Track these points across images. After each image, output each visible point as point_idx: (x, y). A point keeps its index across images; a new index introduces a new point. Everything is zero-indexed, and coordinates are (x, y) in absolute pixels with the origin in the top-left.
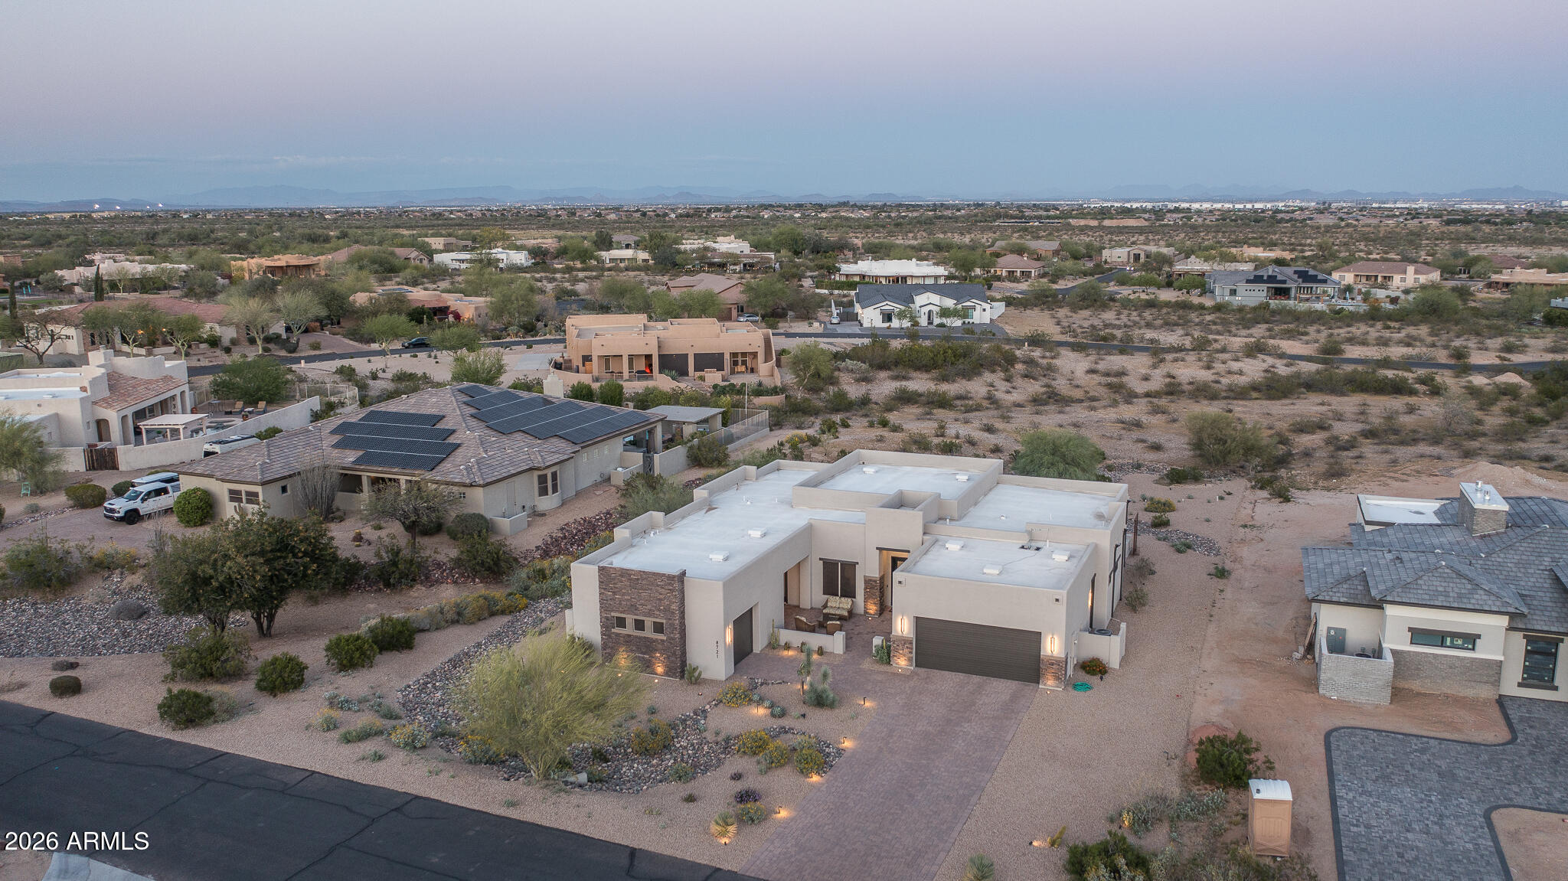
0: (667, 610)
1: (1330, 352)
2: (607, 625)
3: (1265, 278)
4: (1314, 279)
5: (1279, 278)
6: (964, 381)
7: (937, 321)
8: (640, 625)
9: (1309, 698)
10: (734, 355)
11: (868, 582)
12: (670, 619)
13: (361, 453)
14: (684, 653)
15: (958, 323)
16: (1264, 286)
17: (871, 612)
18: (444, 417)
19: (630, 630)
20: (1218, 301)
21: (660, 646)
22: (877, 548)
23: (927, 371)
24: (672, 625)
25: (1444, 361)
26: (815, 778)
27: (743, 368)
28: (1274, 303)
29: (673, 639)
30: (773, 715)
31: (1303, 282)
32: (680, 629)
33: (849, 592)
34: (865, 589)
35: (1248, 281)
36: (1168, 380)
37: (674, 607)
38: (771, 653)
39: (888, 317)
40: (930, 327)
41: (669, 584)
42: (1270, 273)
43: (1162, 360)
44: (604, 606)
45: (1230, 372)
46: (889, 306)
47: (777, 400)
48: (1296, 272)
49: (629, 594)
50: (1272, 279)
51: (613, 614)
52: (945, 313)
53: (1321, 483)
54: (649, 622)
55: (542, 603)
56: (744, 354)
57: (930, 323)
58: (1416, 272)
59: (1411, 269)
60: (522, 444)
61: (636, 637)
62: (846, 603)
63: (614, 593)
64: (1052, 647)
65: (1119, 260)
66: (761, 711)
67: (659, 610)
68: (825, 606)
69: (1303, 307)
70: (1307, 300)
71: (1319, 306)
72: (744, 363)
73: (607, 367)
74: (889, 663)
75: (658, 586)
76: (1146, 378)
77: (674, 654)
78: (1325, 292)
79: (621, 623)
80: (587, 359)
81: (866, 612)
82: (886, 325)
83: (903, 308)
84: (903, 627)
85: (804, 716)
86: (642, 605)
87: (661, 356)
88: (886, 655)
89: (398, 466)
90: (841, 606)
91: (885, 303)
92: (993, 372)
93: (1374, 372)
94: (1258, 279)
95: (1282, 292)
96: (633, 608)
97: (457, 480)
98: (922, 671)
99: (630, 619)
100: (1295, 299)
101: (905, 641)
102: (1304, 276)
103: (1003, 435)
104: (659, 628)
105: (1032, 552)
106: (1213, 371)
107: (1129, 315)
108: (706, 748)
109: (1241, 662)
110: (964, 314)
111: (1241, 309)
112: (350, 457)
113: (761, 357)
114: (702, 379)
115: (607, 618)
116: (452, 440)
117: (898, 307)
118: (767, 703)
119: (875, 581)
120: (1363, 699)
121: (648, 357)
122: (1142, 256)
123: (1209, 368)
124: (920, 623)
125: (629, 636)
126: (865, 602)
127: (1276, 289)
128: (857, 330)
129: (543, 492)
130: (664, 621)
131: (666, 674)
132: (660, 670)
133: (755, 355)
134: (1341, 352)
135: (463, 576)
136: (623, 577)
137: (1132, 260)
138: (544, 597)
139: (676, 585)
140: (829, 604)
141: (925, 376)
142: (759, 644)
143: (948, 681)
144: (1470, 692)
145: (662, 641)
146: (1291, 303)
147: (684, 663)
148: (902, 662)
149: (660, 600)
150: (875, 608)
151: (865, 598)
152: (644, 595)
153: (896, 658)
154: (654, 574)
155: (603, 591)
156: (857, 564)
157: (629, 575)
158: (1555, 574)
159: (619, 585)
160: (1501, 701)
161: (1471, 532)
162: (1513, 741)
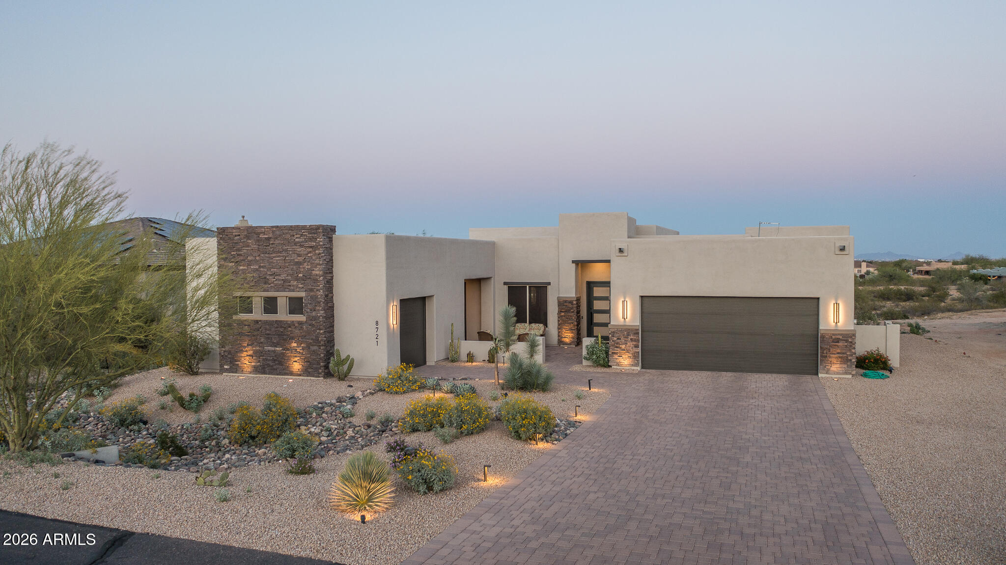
0: (308, 277)
2: (226, 312)
8: (270, 305)
11: (563, 304)
12: (311, 290)
14: (330, 341)
17: (567, 340)
19: (258, 314)
21: (297, 331)
22: (573, 262)
24: (314, 298)
26: (542, 446)
29: (315, 318)
32: (326, 302)
33: (540, 317)
34: (560, 312)
37: (317, 271)
38: (450, 364)
41: (311, 239)
44: (224, 284)
49: (256, 261)
51: (235, 293)
54: (282, 303)
61: (266, 322)
62: (538, 329)
63: (238, 263)
64: (835, 320)
66: (437, 395)
67: (297, 279)
74: (607, 365)
75: (295, 244)
77: (316, 341)
79: (246, 306)
81: (560, 342)
84: (624, 313)
85: (504, 396)
86: (274, 274)
88: (602, 356)
96: (262, 281)
98: (650, 371)
99: (257, 297)
101: (627, 331)
104: (296, 306)
108: (350, 432)
115: (227, 300)
118: (447, 388)
119: (571, 302)
124: (645, 301)
125: (257, 322)
126: (560, 328)
130: (302, 294)
131: (308, 371)
132: (296, 366)
136: (248, 237)
139: (321, 239)
142: (435, 352)
145: (300, 323)
147: (330, 354)
148: (624, 361)
149: (299, 264)
150: (571, 335)
151: (559, 325)
152: (277, 259)
153: (616, 356)
154: (291, 228)
155: (222, 262)
156: (549, 284)
157: (258, 234)
159: (244, 251)
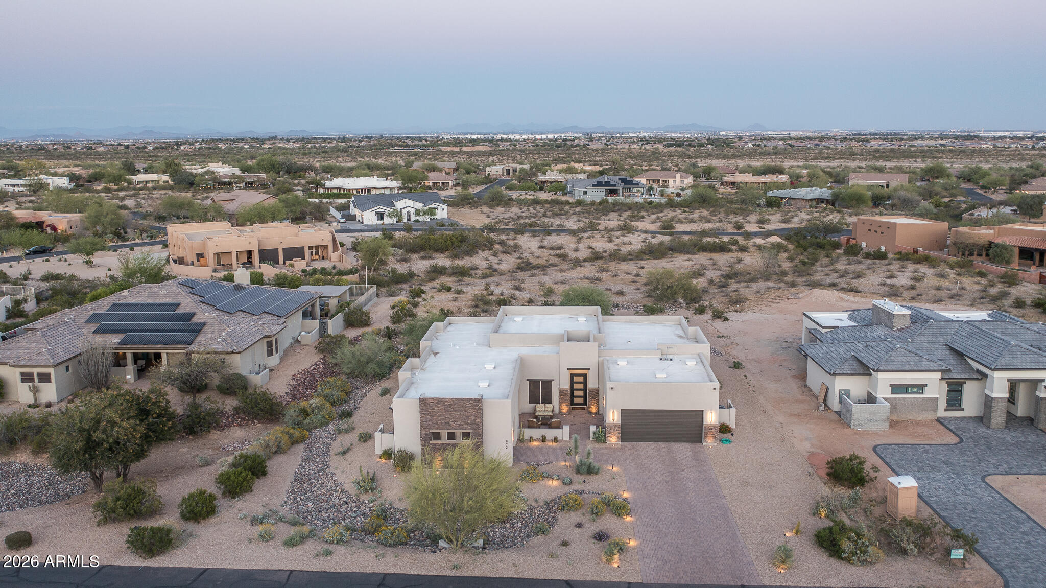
0: (473, 423)
1: (667, 228)
2: (425, 440)
3: (604, 183)
4: (631, 183)
5: (612, 183)
6: (468, 258)
7: (413, 218)
8: (451, 436)
9: (847, 430)
10: (310, 248)
11: (562, 392)
12: (473, 429)
13: (122, 336)
15: (427, 218)
16: (604, 188)
17: (564, 411)
18: (179, 304)
19: (443, 440)
20: (576, 198)
22: (568, 369)
23: (442, 252)
24: (477, 433)
25: (731, 231)
26: (628, 519)
27: (317, 257)
28: (610, 199)
29: (478, 443)
30: (565, 484)
31: (625, 185)
32: (482, 435)
33: (548, 400)
34: (560, 396)
35: (594, 186)
36: (590, 250)
37: (478, 420)
38: (522, 445)
39: (381, 217)
40: (409, 222)
41: (475, 405)
42: (606, 180)
43: (581, 238)
44: (424, 425)
45: (624, 244)
46: (381, 209)
47: (354, 278)
48: (619, 179)
49: (444, 416)
50: (608, 184)
51: (431, 431)
52: (417, 213)
53: (731, 308)
54: (458, 433)
55: (316, 432)
56: (317, 247)
57: (409, 219)
58: (682, 177)
59: (678, 175)
60: (248, 320)
61: (449, 444)
62: (549, 407)
63: (432, 416)
64: (711, 418)
65: (497, 173)
66: (554, 483)
67: (467, 424)
68: (535, 410)
69: (628, 200)
70: (629, 196)
71: (638, 200)
72: (317, 253)
73: (219, 261)
74: (605, 442)
75: (466, 407)
76: (576, 250)
78: (639, 191)
80: (200, 256)
81: (560, 412)
82: (381, 222)
83: (391, 210)
84: (613, 417)
85: (584, 481)
86: (454, 421)
87: (260, 251)
88: (601, 438)
89: (161, 343)
90: (546, 409)
91: (378, 207)
92: (484, 250)
93: (701, 240)
94: (599, 184)
95: (613, 192)
96: (447, 425)
97: (219, 350)
98: (626, 444)
99: (444, 433)
100: (623, 196)
101: (614, 426)
102: (624, 180)
103: (527, 292)
104: (467, 436)
105: (669, 362)
106: (614, 243)
107: (528, 210)
108: (536, 511)
109: (798, 416)
110: (432, 212)
111: (593, 203)
112: (114, 340)
113: (330, 248)
114: (292, 266)
115: (426, 434)
116: (195, 320)
117: (388, 210)
118: (556, 477)
119: (567, 391)
120: (875, 428)
121: (250, 253)
122: (511, 171)
123: (611, 241)
124: (624, 412)
125: (443, 444)
126: (560, 404)
127: (610, 190)
128: (359, 226)
129: (270, 353)
130: (471, 431)
133: (326, 247)
134: (673, 228)
135: (245, 420)
136: (439, 403)
137: (505, 174)
138: (315, 428)
139: (480, 405)
140: (537, 409)
141: (442, 255)
143: (647, 448)
144: (922, 418)
146: (620, 198)
148: (613, 440)
149: (469, 417)
150: (567, 408)
151: (559, 403)
152: (456, 414)
153: (609, 438)
154: (463, 399)
155: (423, 415)
156: (554, 380)
157: (444, 402)
158: (950, 347)
159: (436, 409)
160: (939, 420)
161: (891, 327)
162: (961, 441)
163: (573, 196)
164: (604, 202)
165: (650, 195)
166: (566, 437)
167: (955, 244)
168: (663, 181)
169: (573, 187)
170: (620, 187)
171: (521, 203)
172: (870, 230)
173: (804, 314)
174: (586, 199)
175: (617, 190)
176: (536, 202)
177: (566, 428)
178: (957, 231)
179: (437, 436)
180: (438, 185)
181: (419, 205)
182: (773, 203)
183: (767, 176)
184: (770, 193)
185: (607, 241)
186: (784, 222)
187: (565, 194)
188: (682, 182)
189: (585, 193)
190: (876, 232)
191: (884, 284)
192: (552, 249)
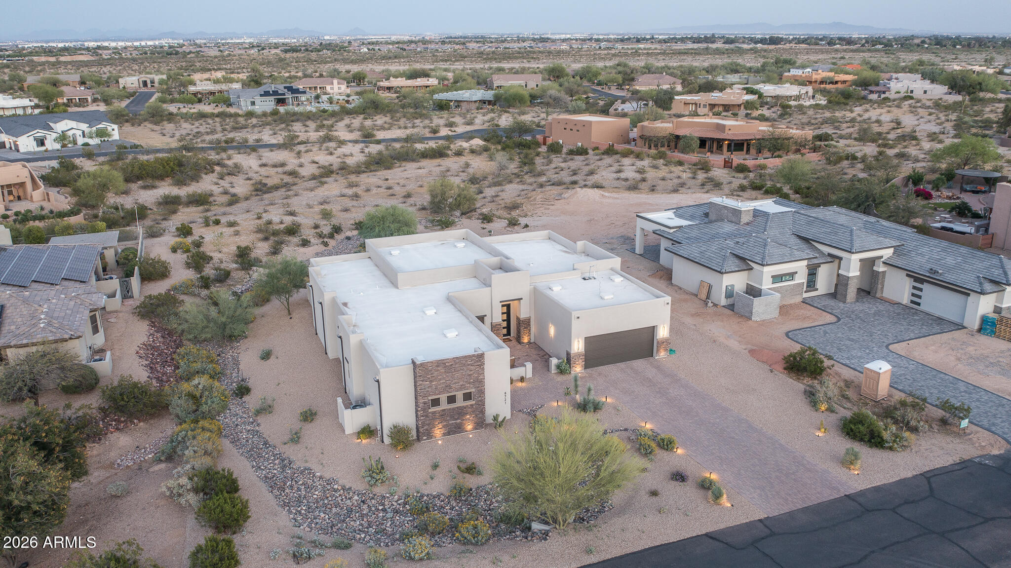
0: (476, 381)
1: (368, 136)
2: (420, 409)
3: (271, 92)
4: (297, 91)
5: (279, 92)
6: (194, 183)
7: (80, 141)
8: (452, 399)
11: (495, 327)
12: (474, 387)
15: (96, 141)
16: (272, 98)
19: (443, 406)
20: (244, 109)
21: (470, 410)
22: (503, 301)
23: (163, 179)
25: (428, 135)
26: (678, 451)
27: (12, 197)
28: (282, 109)
29: (481, 401)
31: (292, 93)
35: (261, 95)
36: (316, 165)
39: (40, 142)
40: (77, 146)
41: (478, 361)
42: (273, 89)
44: (419, 394)
45: (345, 155)
46: (37, 133)
47: (78, 219)
48: (285, 88)
49: (444, 378)
50: (275, 93)
51: (427, 398)
54: (459, 395)
57: (75, 143)
58: (339, 83)
59: (335, 81)
61: (450, 409)
63: (432, 381)
64: (663, 332)
65: (132, 86)
67: (469, 383)
69: (300, 109)
70: (299, 105)
71: (308, 108)
74: (570, 372)
75: (469, 365)
76: (302, 166)
78: (307, 99)
82: (42, 149)
83: (53, 134)
84: (578, 346)
86: (455, 383)
88: (566, 369)
91: (34, 131)
94: (266, 94)
95: (281, 101)
96: (447, 388)
98: (589, 371)
99: (443, 398)
100: (293, 105)
101: (579, 355)
102: (290, 89)
104: (468, 396)
106: (335, 156)
110: (101, 134)
111: (265, 114)
113: (29, 185)
115: (421, 404)
117: (48, 133)
119: (500, 325)
122: (149, 82)
123: (331, 154)
124: (588, 340)
125: (444, 410)
127: (278, 99)
129: (95, 330)
130: (473, 390)
131: (473, 428)
132: (469, 427)
133: (21, 185)
134: (373, 136)
136: (439, 366)
137: (142, 86)
139: (483, 360)
141: (163, 183)
144: (792, 301)
145: (472, 405)
146: (290, 108)
147: (483, 416)
148: (578, 369)
149: (471, 375)
152: (457, 375)
153: (574, 368)
154: (465, 357)
155: (421, 383)
156: (486, 316)
157: (444, 364)
158: (798, 236)
159: (436, 374)
160: (804, 301)
161: (738, 223)
162: (839, 319)
163: (239, 106)
164: (275, 113)
165: (319, 102)
166: (529, 374)
167: (641, 137)
168: (320, 88)
169: (239, 97)
170: (289, 96)
171: (187, 117)
172: (565, 129)
173: (637, 216)
174: (256, 110)
175: (284, 99)
176: (202, 116)
177: (529, 366)
178: (643, 126)
179: (436, 402)
180: (74, 101)
181: (84, 126)
182: (442, 106)
183: (419, 80)
184: (436, 96)
185: (328, 154)
186: (468, 124)
187: (230, 105)
188: (339, 88)
189: (253, 103)
190: (571, 130)
191: (618, 179)
192: (275, 166)
